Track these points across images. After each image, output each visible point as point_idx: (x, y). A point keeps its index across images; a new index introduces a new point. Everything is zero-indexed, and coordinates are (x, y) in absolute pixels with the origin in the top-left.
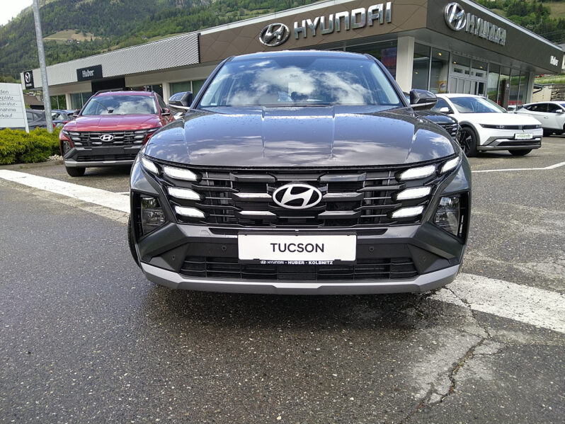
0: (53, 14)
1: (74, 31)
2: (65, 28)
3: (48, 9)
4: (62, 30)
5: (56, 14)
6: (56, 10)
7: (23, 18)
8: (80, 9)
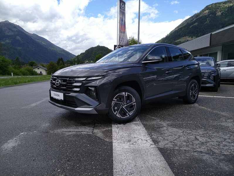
0: (181, 31)
1: (188, 37)
2: (185, 36)
3: (179, 30)
4: (184, 37)
5: (182, 31)
6: (182, 30)
7: (171, 34)
8: (192, 28)
